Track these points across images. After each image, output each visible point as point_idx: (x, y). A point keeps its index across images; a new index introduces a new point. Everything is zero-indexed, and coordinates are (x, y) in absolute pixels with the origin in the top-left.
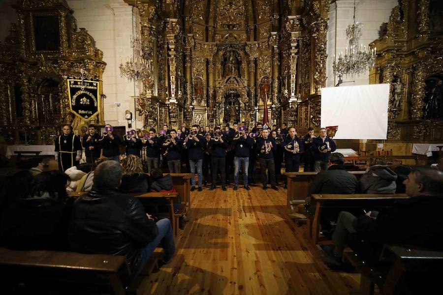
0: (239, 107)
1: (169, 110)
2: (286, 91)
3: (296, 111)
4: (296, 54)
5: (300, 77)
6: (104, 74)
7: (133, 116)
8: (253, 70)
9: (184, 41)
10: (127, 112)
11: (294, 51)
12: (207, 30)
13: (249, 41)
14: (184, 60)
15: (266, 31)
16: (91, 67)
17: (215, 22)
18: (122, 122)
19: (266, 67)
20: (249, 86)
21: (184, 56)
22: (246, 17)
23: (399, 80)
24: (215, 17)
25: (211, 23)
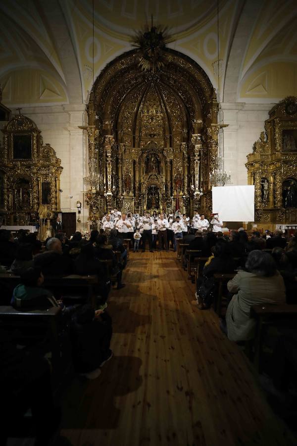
0: (159, 197)
1: (106, 200)
2: (193, 186)
3: (200, 201)
4: (199, 160)
5: (202, 177)
6: (61, 175)
7: (82, 205)
8: (169, 169)
9: (117, 148)
10: (77, 203)
11: (197, 158)
12: (134, 138)
13: (166, 147)
14: (117, 163)
15: (178, 140)
16: (54, 171)
17: (140, 132)
18: (74, 209)
19: (179, 166)
20: (166, 180)
21: (117, 159)
22: (164, 128)
23: (266, 181)
24: (141, 128)
25: (137, 134)
